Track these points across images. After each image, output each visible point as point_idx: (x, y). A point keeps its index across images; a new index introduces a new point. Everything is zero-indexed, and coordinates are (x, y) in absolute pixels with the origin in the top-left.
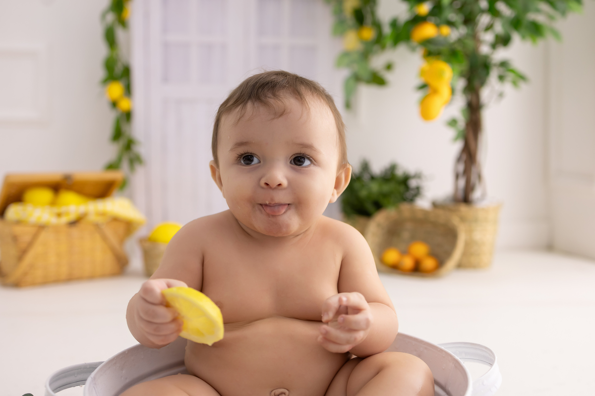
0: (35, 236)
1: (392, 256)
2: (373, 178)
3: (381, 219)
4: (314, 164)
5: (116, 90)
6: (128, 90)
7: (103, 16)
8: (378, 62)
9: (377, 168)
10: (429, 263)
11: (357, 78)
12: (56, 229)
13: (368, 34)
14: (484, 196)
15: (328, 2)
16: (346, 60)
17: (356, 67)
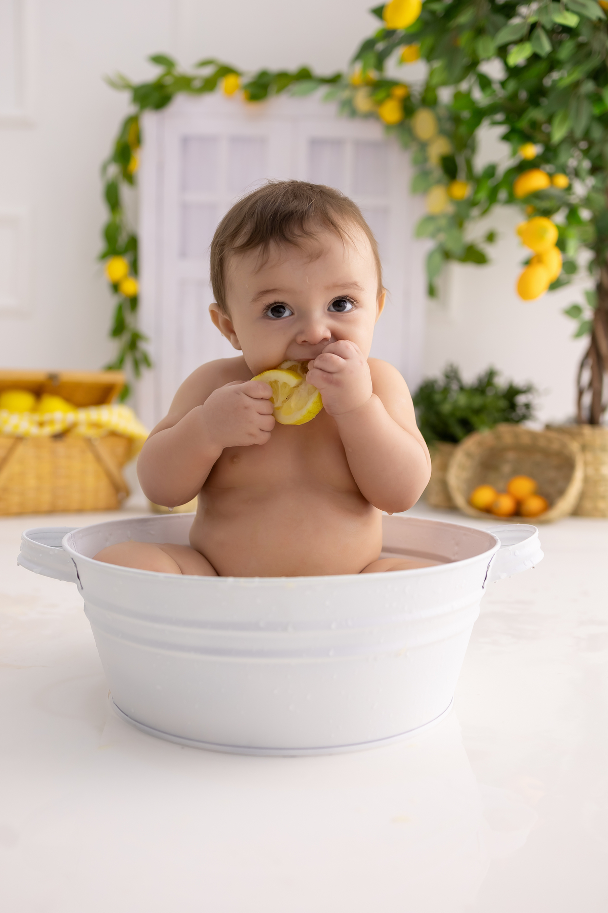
0: (11, 450)
1: (485, 495)
2: (462, 389)
3: (471, 445)
4: (357, 308)
5: (118, 267)
6: (134, 269)
7: (104, 169)
8: (475, 232)
9: (470, 375)
10: (534, 504)
11: (447, 255)
12: (36, 442)
13: (462, 190)
15: (406, 146)
16: (431, 227)
17: (442, 237)
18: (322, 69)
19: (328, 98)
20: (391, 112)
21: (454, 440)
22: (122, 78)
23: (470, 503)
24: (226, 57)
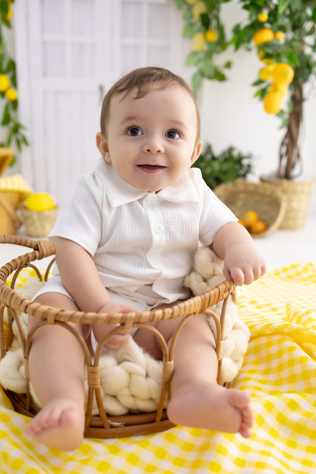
3: (220, 191)
4: (182, 138)
5: (4, 81)
6: (14, 82)
8: (219, 60)
11: (202, 74)
13: (213, 36)
14: (301, 173)
15: (180, 7)
16: (195, 59)
17: (201, 65)
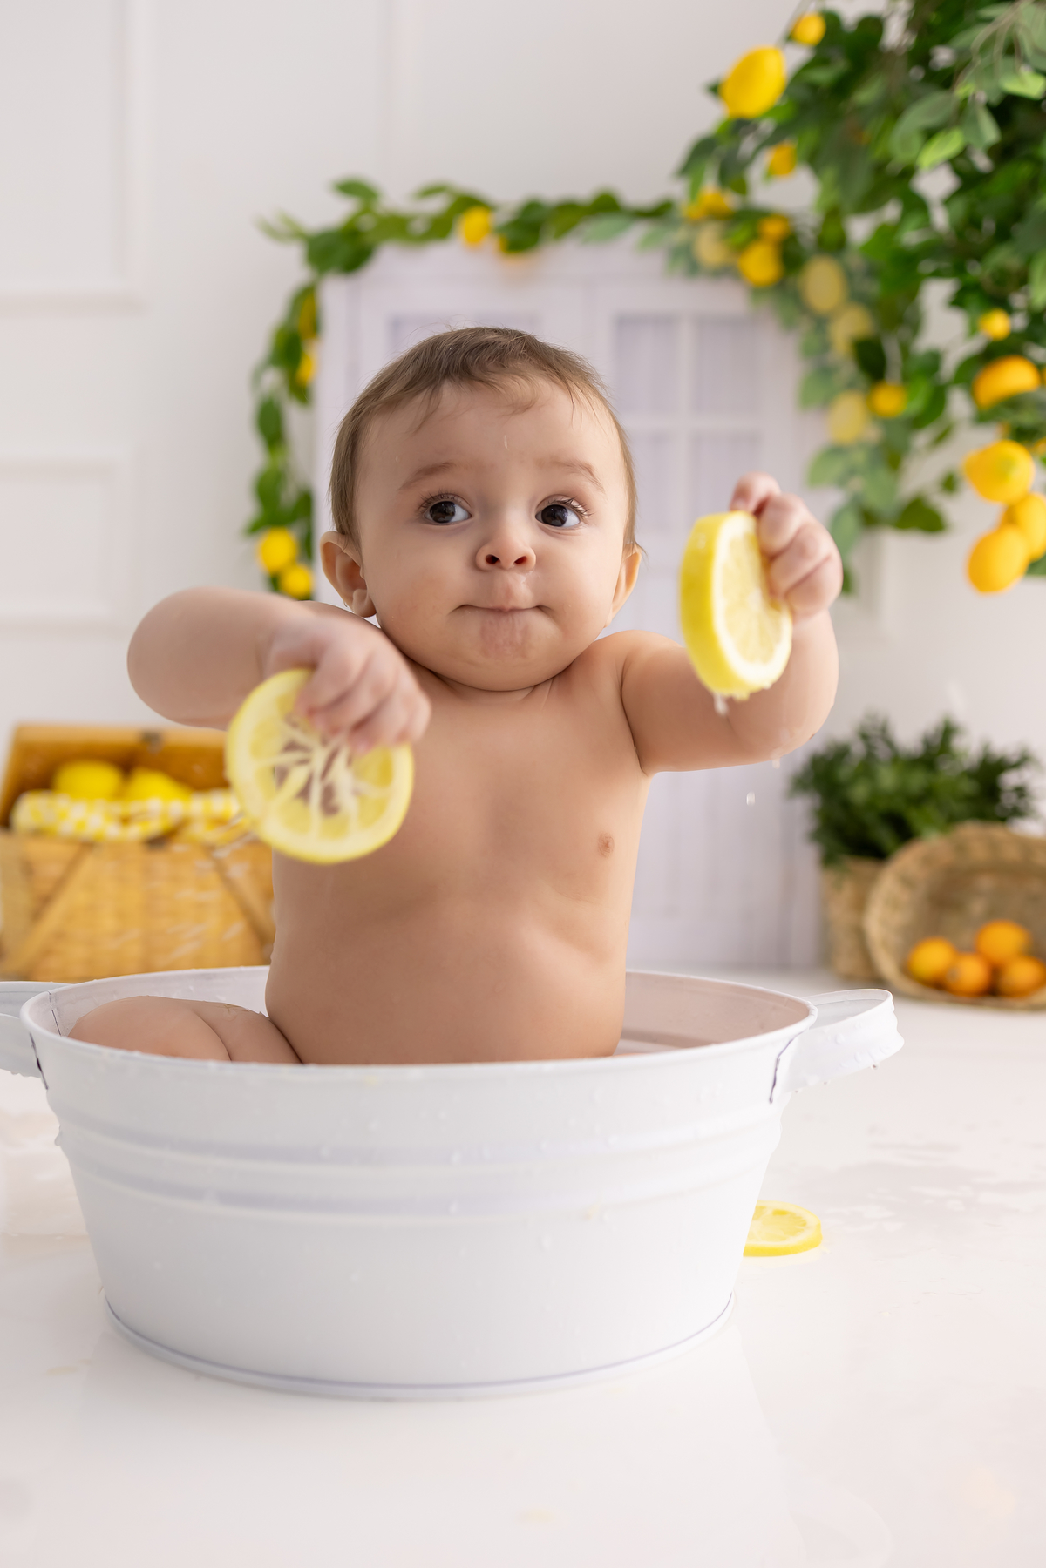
0: (72, 865)
1: (933, 957)
2: (896, 758)
3: (908, 861)
4: (586, 522)
5: (279, 547)
6: (306, 548)
7: (256, 377)
8: (921, 473)
9: (909, 734)
10: (1023, 973)
11: (869, 519)
12: (117, 849)
13: (891, 400)
15: (788, 325)
16: (837, 467)
17: (857, 484)
18: (637, 194)
19: (647, 243)
20: (760, 264)
21: (878, 854)
22: (288, 221)
23: (906, 970)
24: (468, 180)
